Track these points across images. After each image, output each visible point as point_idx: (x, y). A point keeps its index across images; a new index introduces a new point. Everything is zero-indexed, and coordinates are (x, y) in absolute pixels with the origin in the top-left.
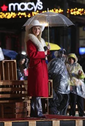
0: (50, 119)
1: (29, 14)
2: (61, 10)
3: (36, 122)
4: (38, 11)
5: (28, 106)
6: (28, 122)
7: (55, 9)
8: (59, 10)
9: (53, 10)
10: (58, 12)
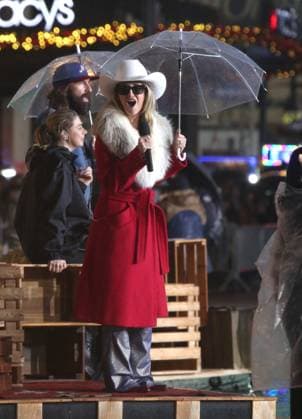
0: (91, 397)
1: (29, 40)
2: (138, 26)
3: (41, 405)
4: (57, 30)
5: (18, 349)
6: (16, 405)
7: (115, 23)
8: (128, 26)
9: (108, 26)
10: (127, 33)
